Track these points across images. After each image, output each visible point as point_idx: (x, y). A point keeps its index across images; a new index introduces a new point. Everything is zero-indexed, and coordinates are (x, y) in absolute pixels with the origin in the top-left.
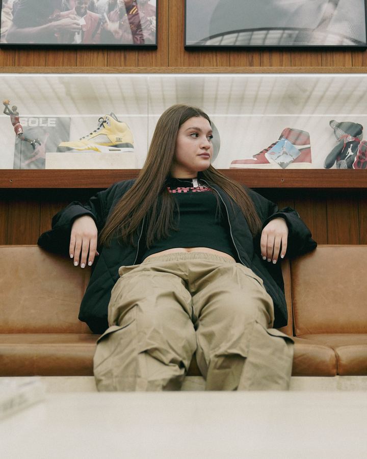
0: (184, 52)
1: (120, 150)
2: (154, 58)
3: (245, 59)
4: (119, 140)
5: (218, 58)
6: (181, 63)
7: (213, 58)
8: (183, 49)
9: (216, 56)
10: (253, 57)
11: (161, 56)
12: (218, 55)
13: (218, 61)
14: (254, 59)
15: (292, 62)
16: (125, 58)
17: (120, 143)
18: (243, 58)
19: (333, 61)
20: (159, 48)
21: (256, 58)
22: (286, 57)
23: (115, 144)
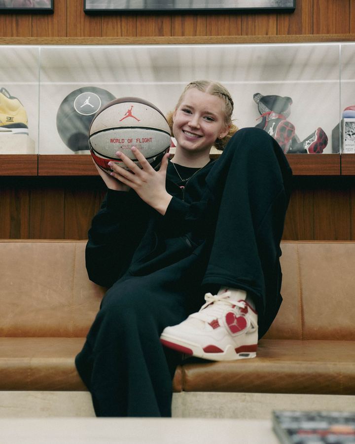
0: (85, 18)
1: (11, 131)
2: (50, 23)
3: (154, 25)
4: (10, 119)
5: (123, 24)
6: (81, 29)
7: (117, 24)
8: (83, 13)
9: (121, 21)
10: (162, 22)
11: (58, 22)
12: (123, 19)
13: (123, 28)
14: (164, 25)
15: (208, 28)
16: (17, 25)
17: (12, 123)
18: (151, 24)
19: (255, 26)
20: (56, 12)
21: (166, 23)
22: (201, 22)
23: (5, 124)
